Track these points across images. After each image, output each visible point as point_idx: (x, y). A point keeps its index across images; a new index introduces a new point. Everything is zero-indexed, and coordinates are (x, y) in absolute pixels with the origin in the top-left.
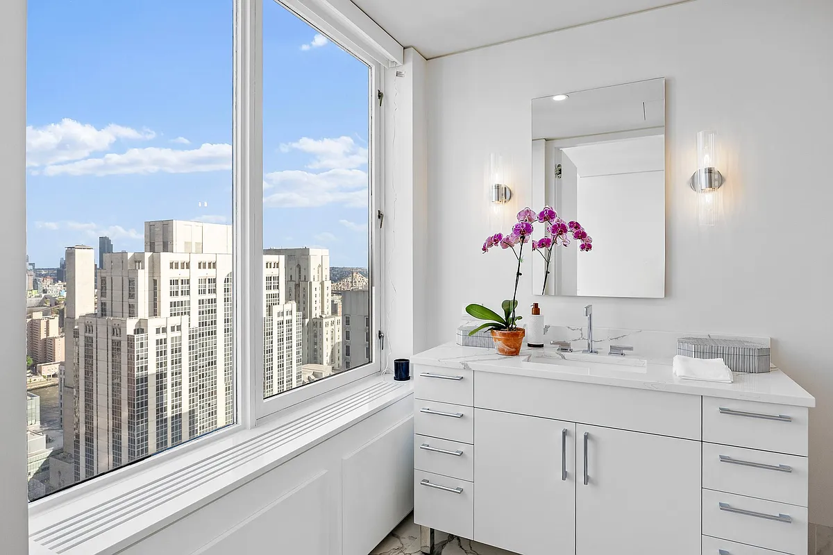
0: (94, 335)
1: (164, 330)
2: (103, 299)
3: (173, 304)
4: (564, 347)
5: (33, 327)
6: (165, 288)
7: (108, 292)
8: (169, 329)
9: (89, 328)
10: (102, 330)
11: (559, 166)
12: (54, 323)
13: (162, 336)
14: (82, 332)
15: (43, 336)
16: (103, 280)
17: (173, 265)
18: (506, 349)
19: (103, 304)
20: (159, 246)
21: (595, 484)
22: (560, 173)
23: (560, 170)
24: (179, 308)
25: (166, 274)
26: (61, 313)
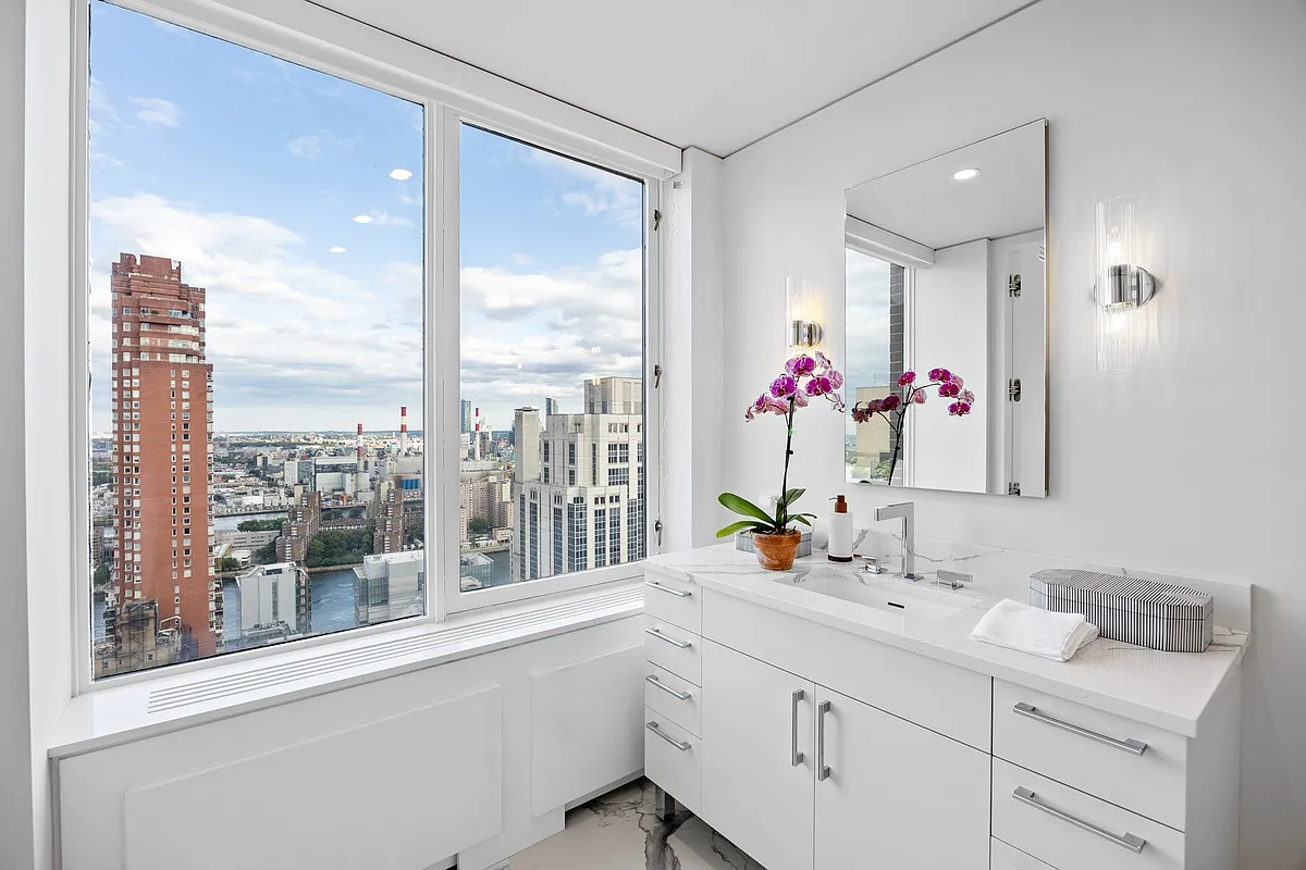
0: (538, 502)
1: (603, 500)
2: (546, 464)
3: (612, 472)
5: (490, 489)
6: (603, 453)
7: (551, 456)
8: (607, 500)
9: (534, 495)
10: (545, 498)
11: (1016, 277)
12: (507, 487)
13: (600, 507)
14: (527, 498)
15: (497, 501)
16: (547, 446)
17: (611, 428)
19: (546, 470)
20: (598, 409)
21: (838, 781)
22: (1019, 289)
23: (1019, 284)
24: (617, 477)
25: (606, 439)
26: (513, 477)
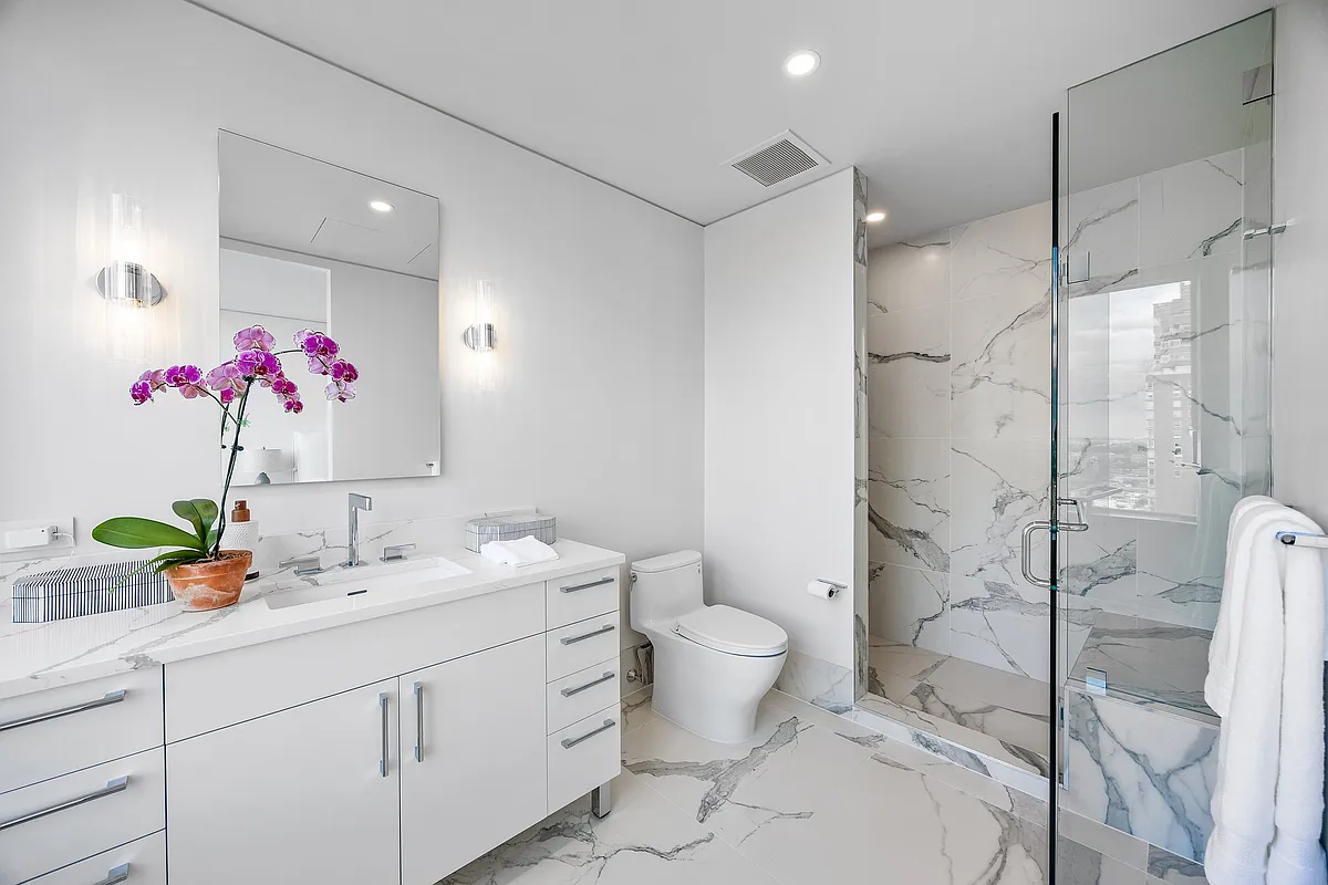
4: (309, 568)
18: (216, 595)
